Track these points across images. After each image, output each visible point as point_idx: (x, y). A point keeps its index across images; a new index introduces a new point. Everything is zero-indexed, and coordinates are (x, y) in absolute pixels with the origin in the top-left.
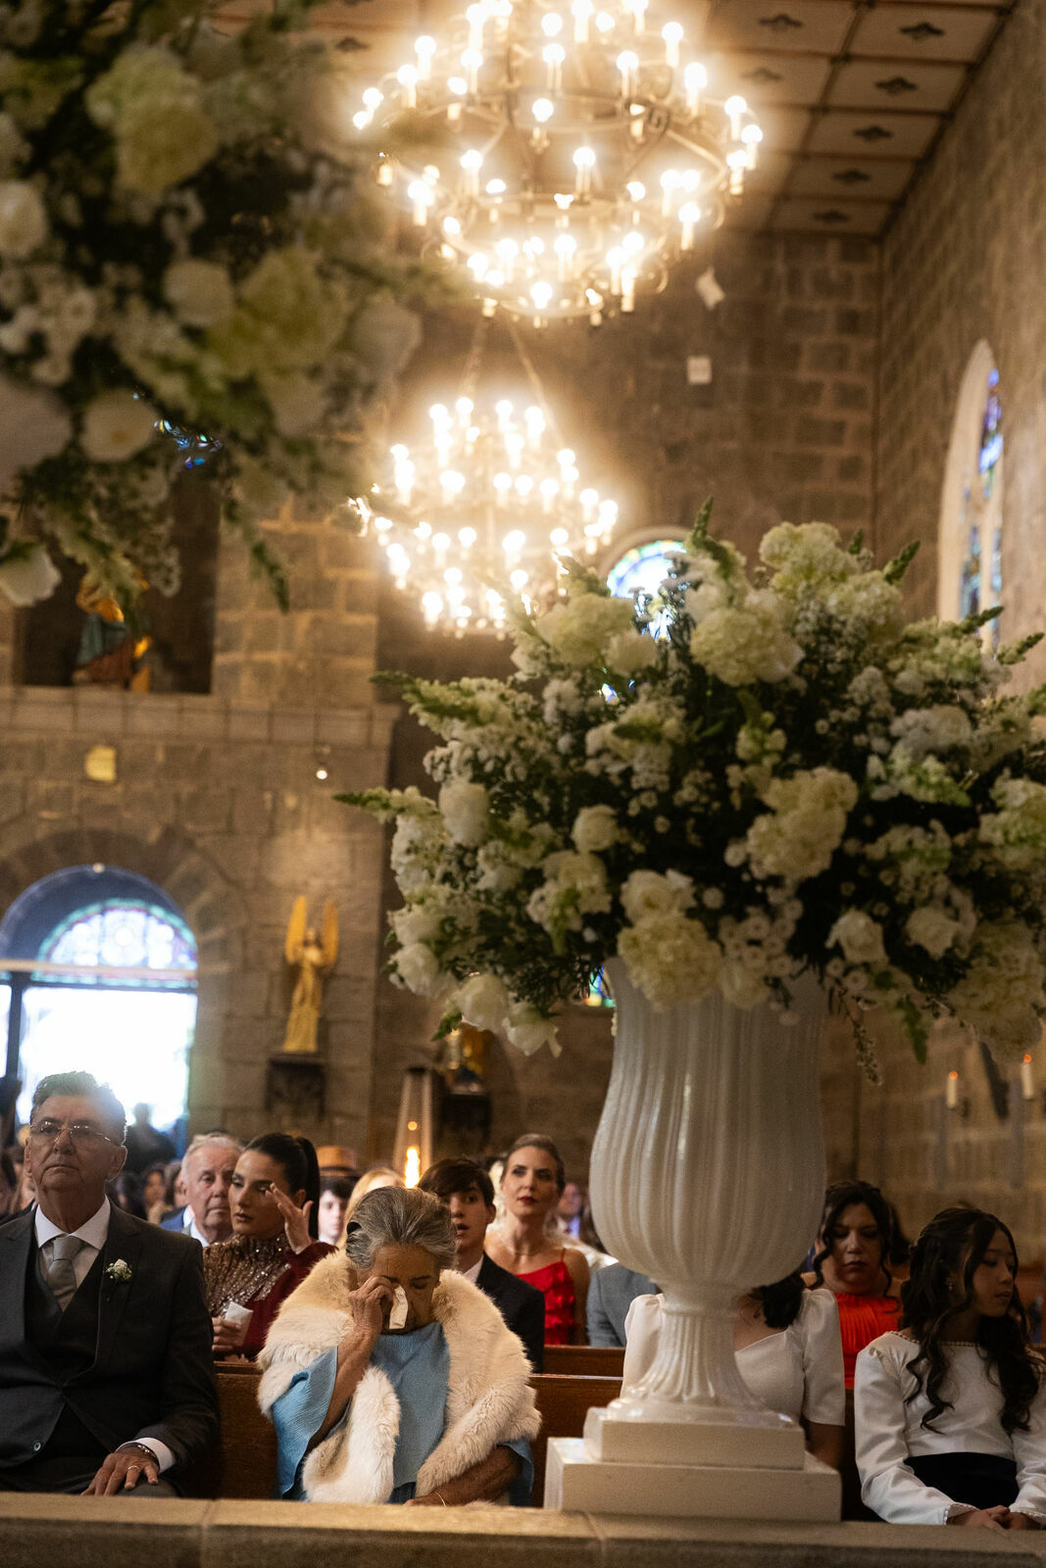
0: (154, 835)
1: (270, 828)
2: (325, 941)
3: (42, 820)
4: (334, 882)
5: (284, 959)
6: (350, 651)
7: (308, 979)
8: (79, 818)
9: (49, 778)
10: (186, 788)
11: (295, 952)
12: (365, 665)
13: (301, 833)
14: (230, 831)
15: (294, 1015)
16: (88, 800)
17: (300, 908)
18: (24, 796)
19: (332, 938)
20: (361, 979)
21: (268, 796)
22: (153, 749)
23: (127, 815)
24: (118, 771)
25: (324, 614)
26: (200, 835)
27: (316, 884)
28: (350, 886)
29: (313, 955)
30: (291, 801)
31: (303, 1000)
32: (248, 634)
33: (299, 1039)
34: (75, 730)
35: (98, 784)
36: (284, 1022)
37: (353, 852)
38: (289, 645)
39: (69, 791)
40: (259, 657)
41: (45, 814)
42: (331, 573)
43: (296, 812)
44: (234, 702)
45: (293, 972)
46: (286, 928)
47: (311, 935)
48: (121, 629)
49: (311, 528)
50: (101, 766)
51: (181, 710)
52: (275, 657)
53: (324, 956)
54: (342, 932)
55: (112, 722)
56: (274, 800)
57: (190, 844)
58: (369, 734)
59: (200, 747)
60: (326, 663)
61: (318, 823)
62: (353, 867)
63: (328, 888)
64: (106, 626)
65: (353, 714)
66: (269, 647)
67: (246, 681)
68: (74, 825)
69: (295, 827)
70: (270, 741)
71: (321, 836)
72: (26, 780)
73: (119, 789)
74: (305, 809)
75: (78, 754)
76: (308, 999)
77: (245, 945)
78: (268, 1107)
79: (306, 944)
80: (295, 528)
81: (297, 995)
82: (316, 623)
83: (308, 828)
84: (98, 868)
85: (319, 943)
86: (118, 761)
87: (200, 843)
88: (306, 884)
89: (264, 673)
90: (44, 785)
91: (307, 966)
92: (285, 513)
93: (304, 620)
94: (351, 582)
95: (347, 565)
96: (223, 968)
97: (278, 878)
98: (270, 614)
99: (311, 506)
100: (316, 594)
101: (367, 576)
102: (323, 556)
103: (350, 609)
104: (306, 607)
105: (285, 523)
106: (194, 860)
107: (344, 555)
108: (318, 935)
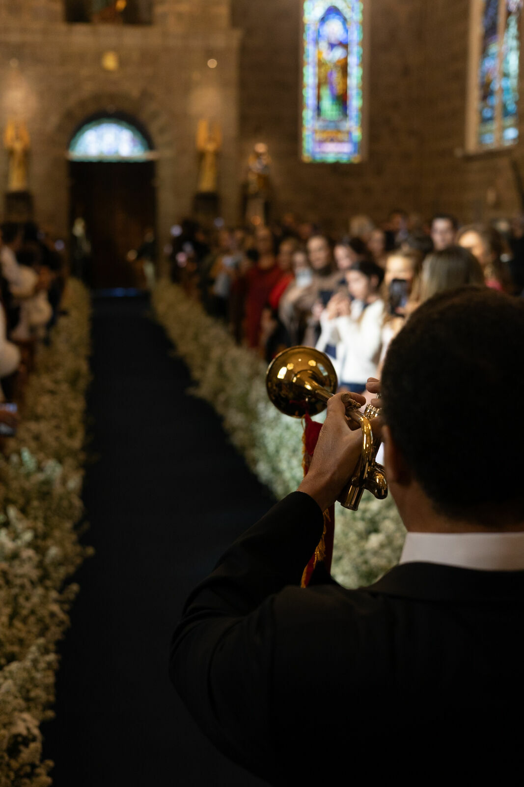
0: (136, 93)
2: (217, 140)
6: (216, 4)
7: (213, 159)
9: (87, 68)
10: (149, 72)
11: (202, 145)
12: (225, 10)
17: (203, 125)
19: (218, 137)
24: (119, 64)
27: (209, 114)
29: (211, 146)
30: (196, 77)
31: (210, 169)
33: (207, 184)
34: (96, 44)
35: (110, 71)
36: (197, 176)
37: (225, 99)
43: (199, 82)
44: (168, 31)
45: (201, 156)
50: (110, 62)
52: (184, 8)
53: (217, 146)
55: (113, 41)
57: (152, 98)
58: (228, 44)
60: (206, 10)
61: (209, 86)
62: (226, 106)
65: (221, 35)
67: (172, 20)
68: (100, 91)
73: (120, 73)
74: (203, 81)
75: (99, 57)
76: (213, 168)
79: (207, 141)
81: (207, 166)
83: (205, 89)
85: (215, 143)
86: (118, 59)
91: (210, 152)
96: (171, 154)
97: (192, 113)
106: (155, 105)
108: (214, 139)
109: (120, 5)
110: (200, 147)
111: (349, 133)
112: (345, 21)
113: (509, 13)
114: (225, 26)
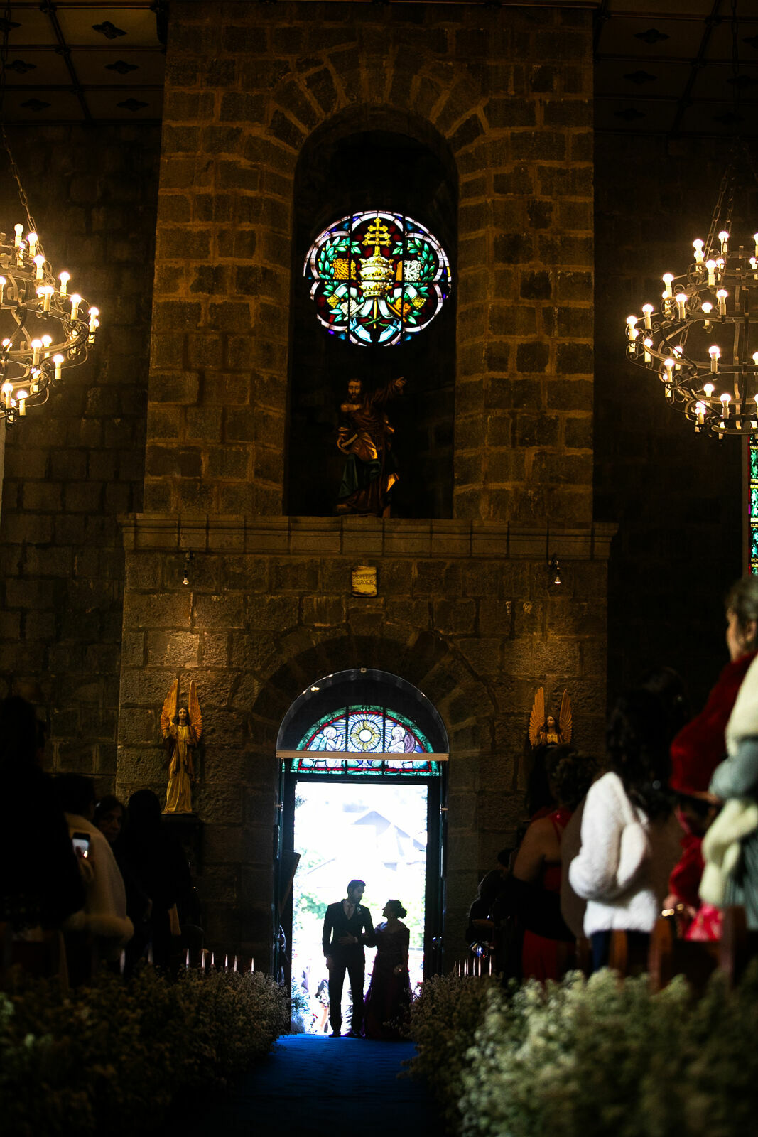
0: (412, 639)
1: (511, 631)
2: (561, 726)
3: (315, 629)
4: (566, 676)
5: (527, 741)
6: (571, 479)
8: (347, 627)
9: (321, 594)
10: (438, 599)
11: (539, 737)
13: (537, 634)
14: (477, 635)
16: (355, 610)
18: (301, 610)
21: (508, 603)
22: (409, 565)
23: (388, 623)
25: (548, 448)
26: (451, 638)
28: (580, 678)
29: (553, 738)
30: (527, 608)
32: (484, 467)
34: (341, 552)
35: (363, 596)
37: (581, 650)
38: (519, 477)
39: (338, 603)
40: (494, 486)
41: (318, 625)
42: (552, 414)
43: (532, 616)
44: (476, 524)
46: (529, 716)
47: (551, 721)
48: (376, 466)
49: (535, 376)
50: (365, 583)
51: (431, 532)
52: (508, 486)
53: (562, 739)
54: (575, 718)
55: (373, 544)
56: (513, 608)
58: (592, 547)
59: (449, 563)
60: (551, 490)
61: (551, 625)
62: (582, 661)
63: (561, 681)
64: (364, 464)
65: (577, 531)
66: (503, 478)
67: (484, 506)
68: (345, 633)
69: (531, 630)
70: (507, 558)
71: (554, 637)
72: (302, 596)
73: (382, 600)
74: (539, 614)
75: (346, 573)
77: (493, 735)
79: (546, 728)
80: (520, 376)
82: (541, 455)
83: (543, 630)
84: (363, 671)
85: (558, 731)
86: (378, 576)
87: (451, 646)
88: (543, 678)
89: (499, 500)
90: (317, 599)
92: (512, 364)
93: (531, 454)
94: (570, 421)
95: (565, 406)
96: (475, 752)
97: (520, 674)
98: (503, 449)
99: (532, 356)
100: (541, 431)
101: (583, 415)
102: (545, 399)
103: (570, 443)
104: (531, 443)
105: (512, 373)
106: (447, 660)
107: (563, 398)
108: (556, 721)
109: (392, 481)
110: (533, 739)
114: (589, 516)
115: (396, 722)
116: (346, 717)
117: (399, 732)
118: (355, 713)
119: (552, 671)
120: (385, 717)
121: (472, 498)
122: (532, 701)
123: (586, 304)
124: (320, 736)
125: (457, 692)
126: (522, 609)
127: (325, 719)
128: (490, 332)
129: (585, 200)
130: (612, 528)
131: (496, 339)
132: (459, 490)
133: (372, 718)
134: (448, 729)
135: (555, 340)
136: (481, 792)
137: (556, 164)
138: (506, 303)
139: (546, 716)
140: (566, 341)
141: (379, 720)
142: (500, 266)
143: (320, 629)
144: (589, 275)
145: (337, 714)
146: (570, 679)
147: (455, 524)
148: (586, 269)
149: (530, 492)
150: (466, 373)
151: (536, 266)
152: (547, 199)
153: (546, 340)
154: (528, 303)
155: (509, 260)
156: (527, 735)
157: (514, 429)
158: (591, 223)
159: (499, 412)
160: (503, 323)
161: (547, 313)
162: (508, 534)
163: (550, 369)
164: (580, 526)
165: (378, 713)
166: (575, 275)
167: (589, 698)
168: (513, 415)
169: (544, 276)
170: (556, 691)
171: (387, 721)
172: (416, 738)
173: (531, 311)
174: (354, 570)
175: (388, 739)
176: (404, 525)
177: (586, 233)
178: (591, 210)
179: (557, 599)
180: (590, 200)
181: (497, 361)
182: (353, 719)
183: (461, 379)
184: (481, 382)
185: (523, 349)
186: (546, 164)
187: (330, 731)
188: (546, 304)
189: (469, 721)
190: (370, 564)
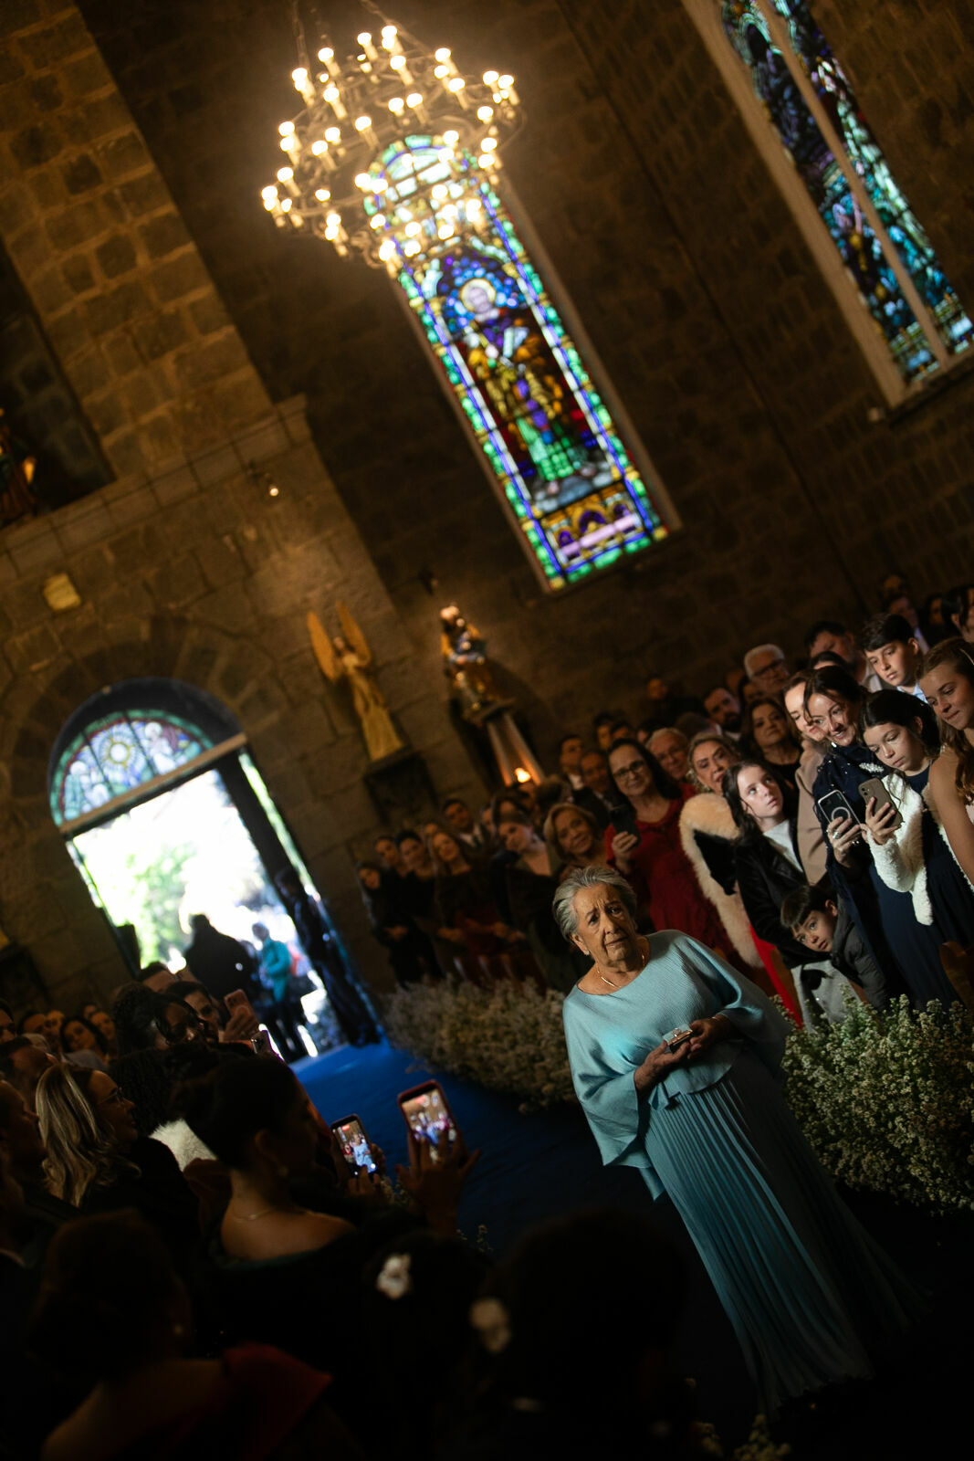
0: (144, 631)
1: (245, 567)
2: (353, 642)
3: (35, 674)
4: (329, 586)
5: (324, 678)
6: (226, 370)
7: (361, 684)
8: (68, 654)
9: (21, 632)
10: (150, 573)
11: (335, 667)
12: (246, 373)
13: (275, 556)
14: (211, 590)
15: (366, 724)
16: (67, 632)
17: (314, 624)
18: (8, 662)
19: (357, 635)
20: (402, 660)
21: (227, 539)
22: (100, 553)
23: (109, 626)
24: (79, 591)
25: (184, 348)
26: (186, 608)
27: (314, 595)
28: (346, 581)
29: (351, 661)
30: (251, 534)
31: (367, 707)
32: (125, 403)
33: (382, 745)
34: (20, 575)
35: (67, 612)
36: (360, 734)
37: (331, 549)
38: (168, 395)
39: (45, 634)
40: (146, 419)
41: (35, 667)
42: (169, 308)
43: (260, 540)
44: (151, 470)
45: (343, 687)
46: (312, 649)
47: (339, 643)
48: (5, 462)
49: (129, 277)
50: (62, 595)
51: (106, 504)
52: (161, 410)
53: (361, 657)
54: (363, 626)
55: (50, 550)
56: (235, 541)
57: (181, 622)
58: (288, 434)
59: (141, 528)
60: (210, 392)
61: (286, 539)
62: (339, 562)
63: (326, 593)
65: (263, 424)
66: (150, 405)
67: (147, 447)
68: (66, 662)
69: (267, 555)
70: (201, 490)
71: (295, 551)
72: (2, 644)
73: (90, 606)
74: (267, 534)
75: (37, 595)
76: (371, 702)
77: (283, 687)
78: (384, 820)
79: (338, 654)
80: (113, 284)
81: (359, 704)
82: (180, 359)
83: (279, 549)
84: (106, 690)
85: (351, 648)
86: (74, 581)
87: (189, 616)
88: (306, 600)
89: (159, 431)
90: (19, 641)
91: (351, 671)
92: (97, 274)
93: (168, 363)
94: (193, 306)
95: (179, 292)
96: (273, 718)
97: (279, 608)
98: (135, 373)
99: (118, 255)
100: (167, 334)
101: (204, 292)
102: (154, 297)
103: (206, 329)
104: (163, 351)
105: (103, 285)
106: (193, 634)
107: (172, 285)
108: (345, 640)
109: (29, 469)
110: (330, 671)
111: (620, 484)
112: (494, 268)
113: (829, 102)
114: (265, 402)
115: (145, 721)
116: (88, 742)
117: (153, 729)
118: (94, 734)
119: (311, 588)
120: (129, 721)
121: (129, 443)
122: (307, 632)
123: (146, 169)
124: (69, 778)
125: (222, 662)
126: (245, 538)
127: (66, 757)
128: (56, 252)
129: (88, 53)
130: (299, 402)
131: (68, 255)
132: (108, 442)
133: (115, 729)
134: (231, 705)
135: (132, 225)
136: (303, 758)
137: (35, 28)
138: (59, 210)
139: (331, 639)
140: (144, 220)
141: (123, 729)
142: (32, 172)
143: (39, 671)
144: (133, 135)
145: (76, 745)
146: (336, 587)
147: (125, 482)
148: (127, 129)
149: (189, 406)
150: (51, 309)
151: (69, 154)
152: (45, 72)
153: (123, 230)
154: (82, 198)
155: (37, 161)
156: (321, 672)
157: (136, 345)
158: (107, 75)
159: (111, 335)
160: (66, 233)
161: (109, 200)
162: (190, 464)
163: (143, 260)
164: (263, 416)
165: (119, 722)
166: (119, 142)
167: (366, 596)
168: (127, 330)
169: (85, 161)
170: (326, 607)
171: (135, 724)
172: (175, 727)
173: (90, 206)
174: (42, 588)
175: (145, 743)
176: (73, 511)
177: (108, 90)
178: (99, 60)
179: (278, 508)
180: (93, 50)
181: (80, 280)
182: (97, 742)
183: (49, 319)
184: (74, 311)
185: (103, 252)
186: (24, 33)
187: (77, 768)
188: (102, 190)
189: (250, 689)
190: (58, 571)
